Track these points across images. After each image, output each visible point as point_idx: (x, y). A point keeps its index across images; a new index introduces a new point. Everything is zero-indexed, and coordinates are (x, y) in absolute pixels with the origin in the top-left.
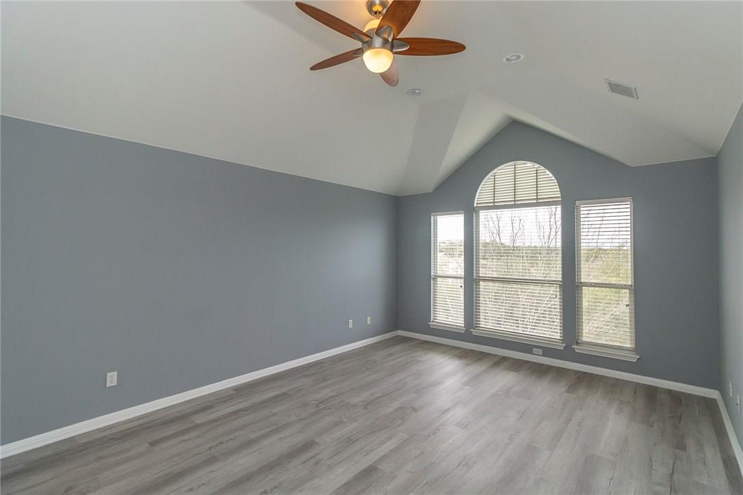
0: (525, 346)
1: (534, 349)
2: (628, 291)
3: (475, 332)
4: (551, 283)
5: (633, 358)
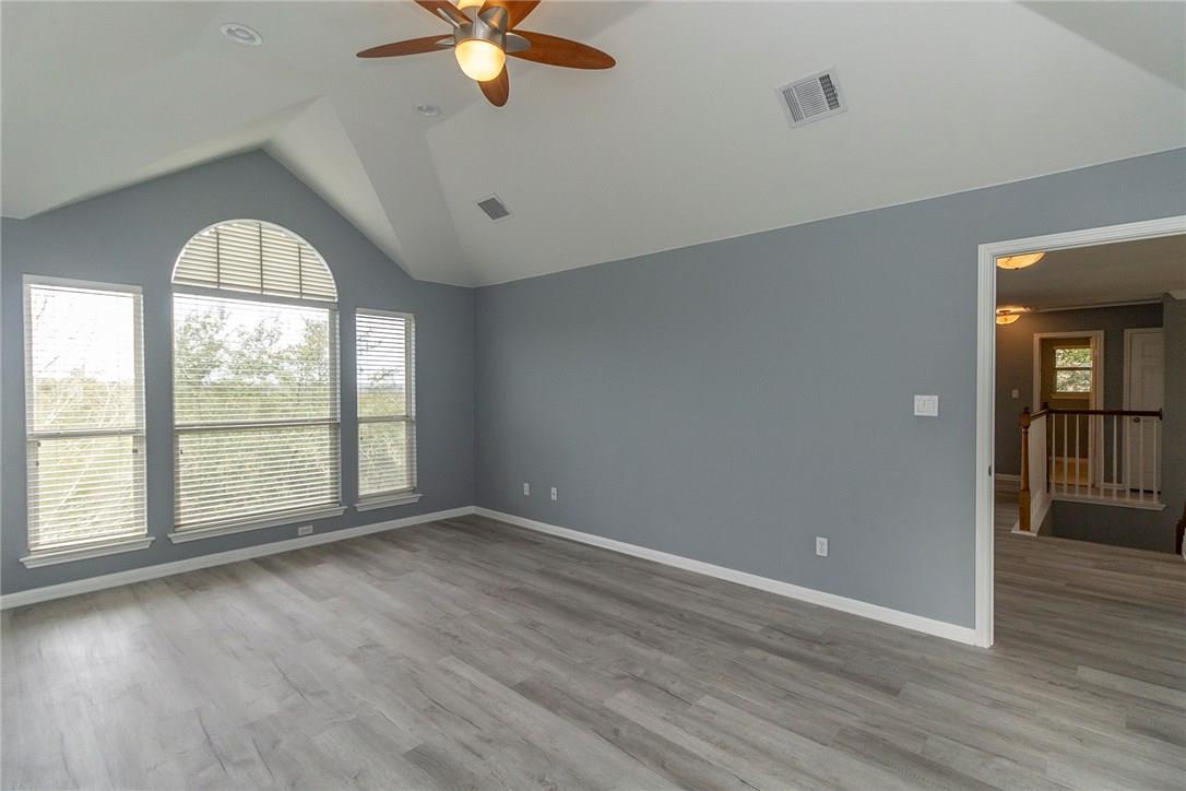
0: (284, 529)
1: (300, 529)
2: (403, 423)
3: (176, 538)
4: (316, 424)
5: (415, 498)
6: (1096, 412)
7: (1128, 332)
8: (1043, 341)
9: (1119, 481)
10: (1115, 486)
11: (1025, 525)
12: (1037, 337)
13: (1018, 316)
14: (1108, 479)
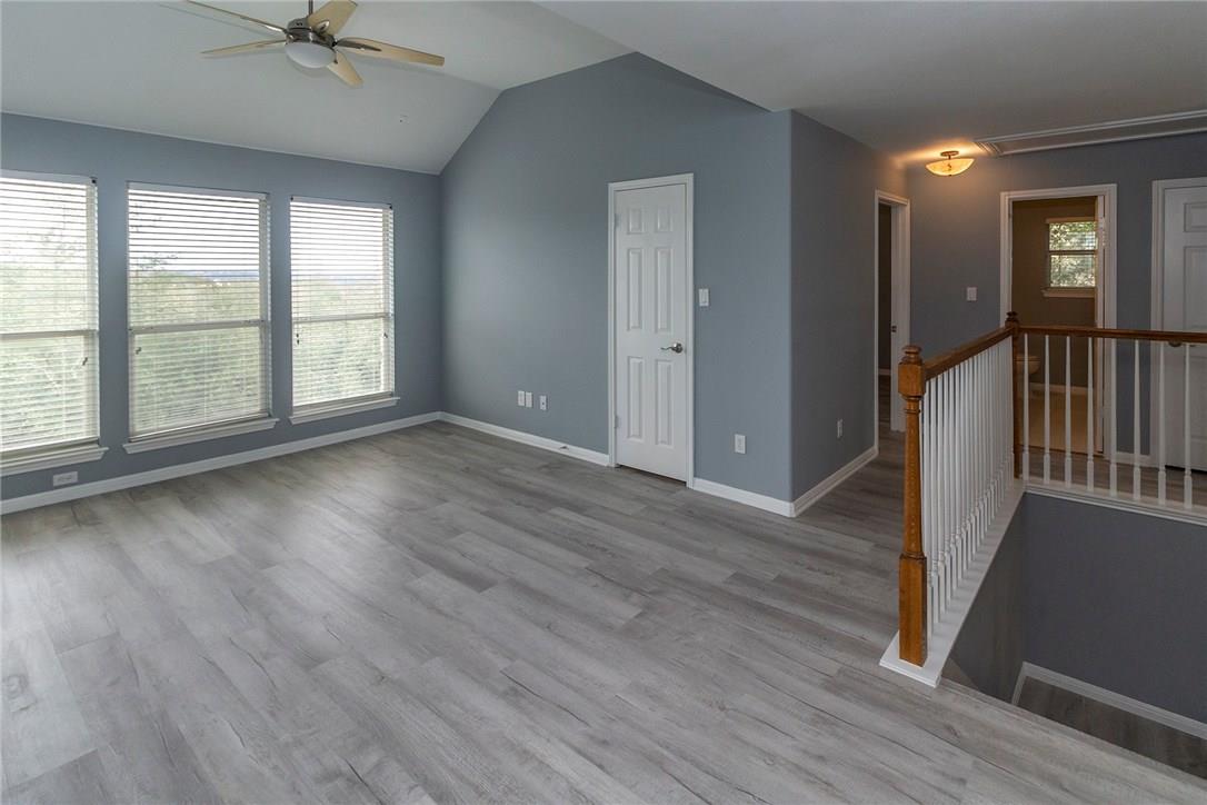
6: (1106, 334)
7: (1157, 186)
8: (1017, 205)
9: (1145, 450)
10: (1137, 459)
11: (914, 649)
12: (1005, 199)
13: (972, 161)
14: (1125, 444)
